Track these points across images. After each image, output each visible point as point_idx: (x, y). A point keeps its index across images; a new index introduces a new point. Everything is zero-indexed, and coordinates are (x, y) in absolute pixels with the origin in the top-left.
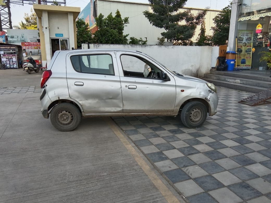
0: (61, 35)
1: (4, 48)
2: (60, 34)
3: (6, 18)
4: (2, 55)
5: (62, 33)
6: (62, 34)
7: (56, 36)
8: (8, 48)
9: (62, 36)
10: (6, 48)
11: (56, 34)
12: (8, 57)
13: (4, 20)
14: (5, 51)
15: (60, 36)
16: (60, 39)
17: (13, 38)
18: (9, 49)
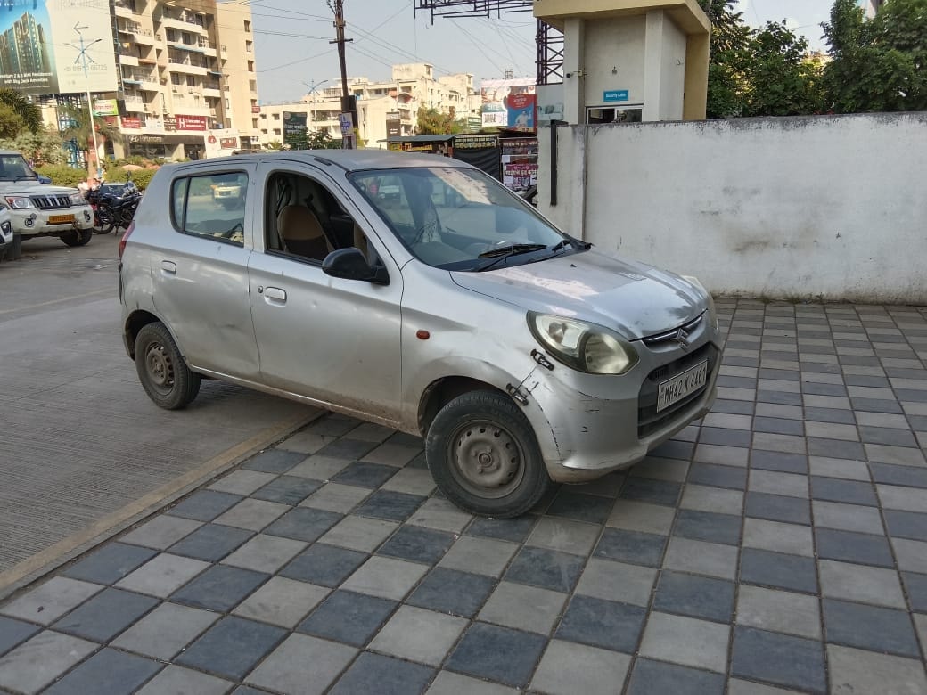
0: (622, 95)
1: (514, 144)
2: (617, 92)
3: (559, 54)
4: (505, 167)
5: (626, 89)
6: (626, 92)
7: (606, 99)
8: (522, 144)
9: (626, 98)
10: (518, 144)
11: (605, 93)
12: (518, 173)
13: (555, 58)
14: (514, 153)
15: (618, 99)
16: (616, 109)
17: (551, 112)
18: (524, 146)
